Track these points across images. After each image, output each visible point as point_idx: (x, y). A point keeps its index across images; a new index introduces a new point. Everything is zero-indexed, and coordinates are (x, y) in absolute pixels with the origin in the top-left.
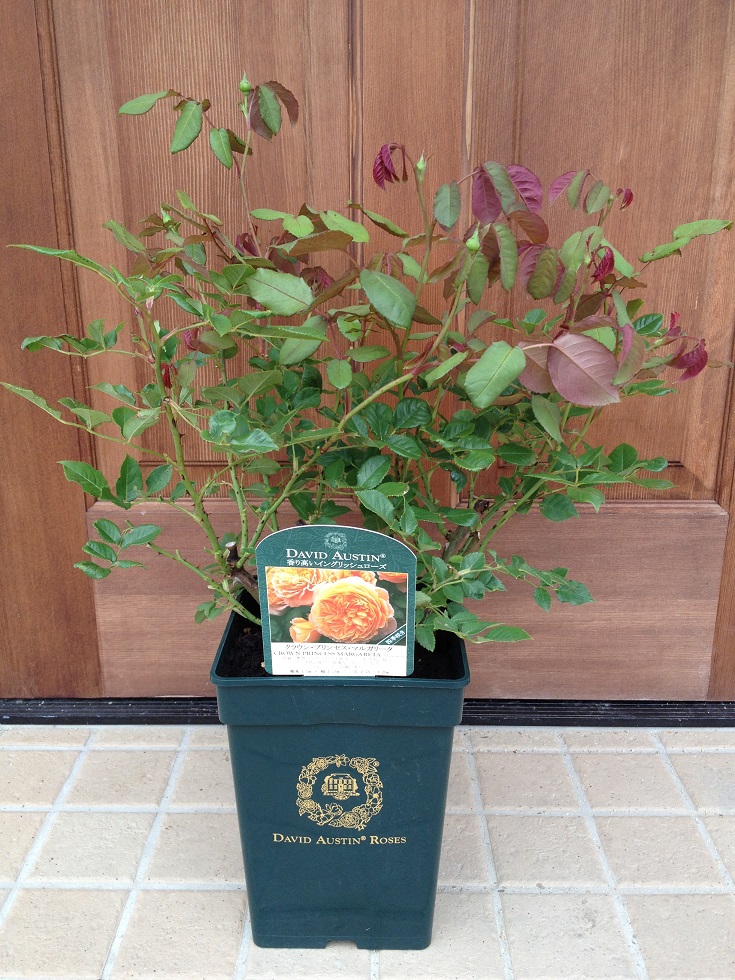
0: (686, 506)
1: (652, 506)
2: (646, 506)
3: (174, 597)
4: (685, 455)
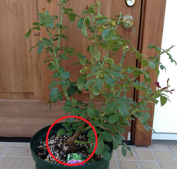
1: (96, 102)
2: (95, 102)
3: (7, 117)
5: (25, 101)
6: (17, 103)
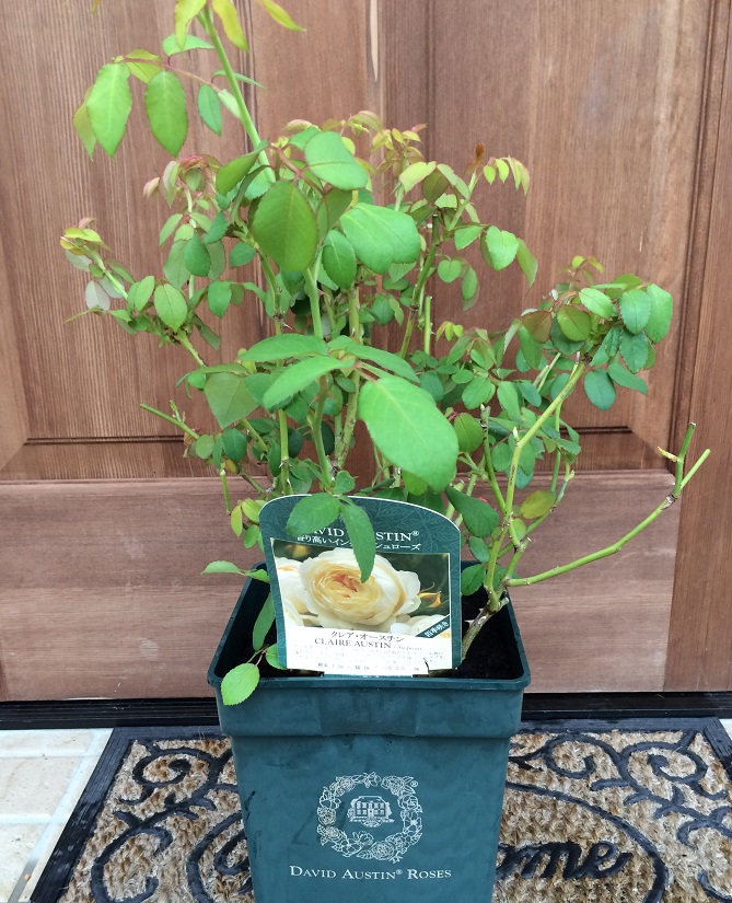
0: (635, 476)
1: (599, 476)
4: (633, 420)
6: (130, 503)
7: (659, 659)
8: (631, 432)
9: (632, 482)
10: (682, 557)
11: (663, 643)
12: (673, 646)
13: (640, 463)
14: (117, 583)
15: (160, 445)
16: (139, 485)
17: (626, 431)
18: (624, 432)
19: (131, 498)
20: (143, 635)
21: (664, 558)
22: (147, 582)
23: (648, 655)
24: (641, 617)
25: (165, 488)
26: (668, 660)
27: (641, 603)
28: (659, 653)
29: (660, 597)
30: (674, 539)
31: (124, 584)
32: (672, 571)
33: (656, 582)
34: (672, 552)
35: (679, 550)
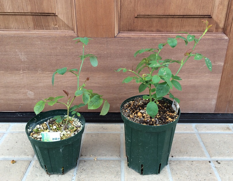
0: (212, 35)
4: (213, 13)
5: (38, 34)
6: (20, 39)
7: (214, 102)
8: (211, 18)
9: (210, 37)
10: (226, 66)
11: (216, 96)
12: (219, 97)
13: (213, 30)
14: (17, 70)
15: (31, 17)
16: (24, 32)
17: (209, 17)
18: (209, 18)
19: (21, 37)
20: (28, 89)
21: (219, 66)
22: (28, 70)
23: (210, 101)
24: (209, 87)
25: (34, 34)
26: (217, 102)
27: (209, 82)
28: (214, 100)
29: (216, 80)
30: (223, 59)
31: (20, 70)
32: (221, 71)
33: (215, 75)
34: (222, 64)
35: (225, 63)
